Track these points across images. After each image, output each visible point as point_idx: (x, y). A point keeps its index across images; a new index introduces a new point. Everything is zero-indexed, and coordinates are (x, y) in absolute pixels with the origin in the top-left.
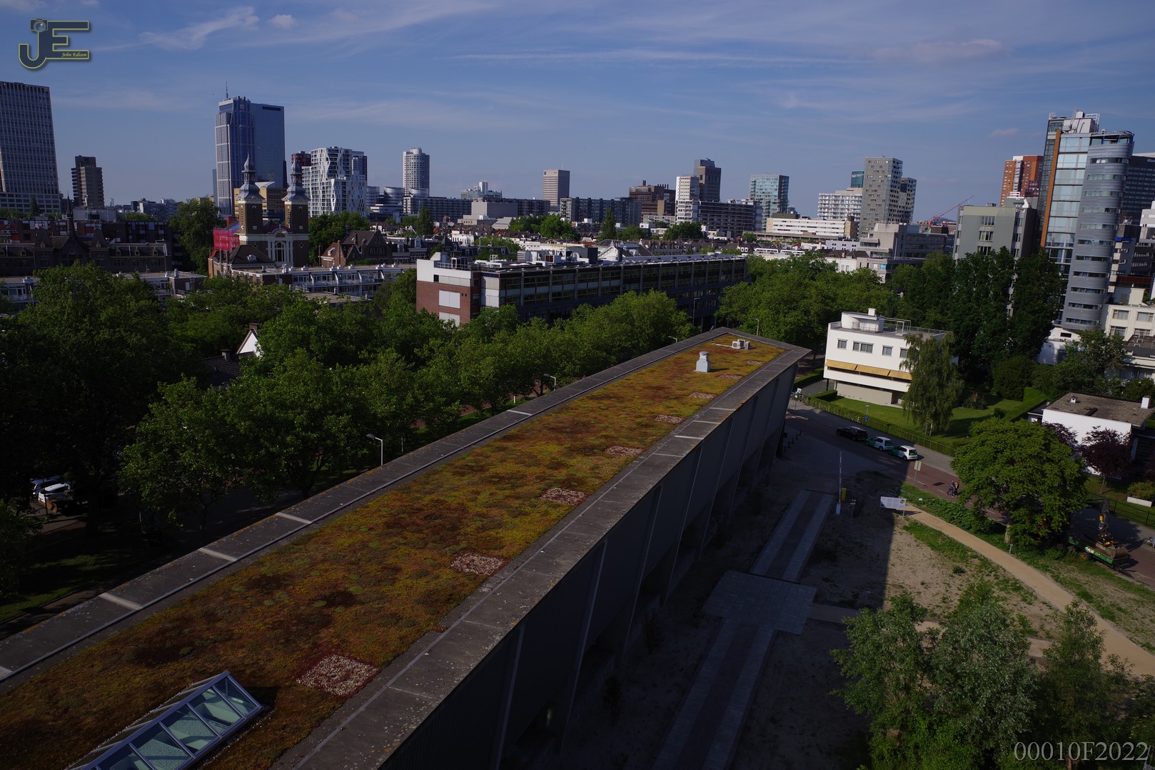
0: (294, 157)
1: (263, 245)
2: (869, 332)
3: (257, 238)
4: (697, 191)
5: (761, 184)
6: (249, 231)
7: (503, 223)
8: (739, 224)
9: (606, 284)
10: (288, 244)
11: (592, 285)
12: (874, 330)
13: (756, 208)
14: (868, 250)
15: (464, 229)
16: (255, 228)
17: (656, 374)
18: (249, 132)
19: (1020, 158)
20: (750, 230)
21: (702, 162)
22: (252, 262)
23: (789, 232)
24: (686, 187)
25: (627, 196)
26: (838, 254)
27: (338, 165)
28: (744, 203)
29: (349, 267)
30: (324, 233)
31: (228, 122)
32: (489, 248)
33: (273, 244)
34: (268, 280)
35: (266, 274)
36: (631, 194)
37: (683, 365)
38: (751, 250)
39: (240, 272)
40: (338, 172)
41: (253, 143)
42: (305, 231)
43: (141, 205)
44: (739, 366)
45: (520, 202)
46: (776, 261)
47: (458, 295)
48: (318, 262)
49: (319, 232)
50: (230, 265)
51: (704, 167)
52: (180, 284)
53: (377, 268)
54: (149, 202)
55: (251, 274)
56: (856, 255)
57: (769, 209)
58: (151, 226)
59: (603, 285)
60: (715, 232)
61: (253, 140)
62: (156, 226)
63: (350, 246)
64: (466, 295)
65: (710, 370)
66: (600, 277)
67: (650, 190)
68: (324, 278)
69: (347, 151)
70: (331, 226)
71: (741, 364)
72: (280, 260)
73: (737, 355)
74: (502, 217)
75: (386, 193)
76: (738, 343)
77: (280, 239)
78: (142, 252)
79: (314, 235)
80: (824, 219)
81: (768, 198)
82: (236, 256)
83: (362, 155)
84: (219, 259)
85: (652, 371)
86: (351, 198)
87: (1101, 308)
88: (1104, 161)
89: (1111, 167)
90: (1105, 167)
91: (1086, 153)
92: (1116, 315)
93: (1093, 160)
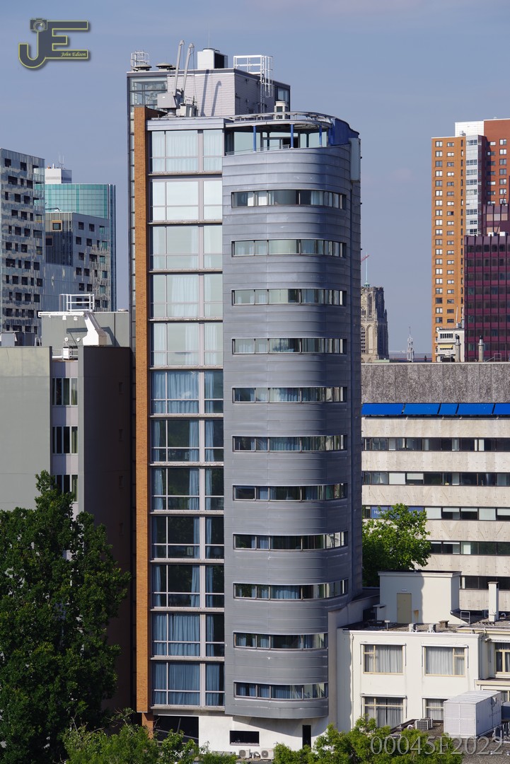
19: (473, 129)
87: (325, 643)
88: (263, 201)
89: (283, 219)
90: (269, 219)
91: (219, 175)
92: (373, 663)
93: (239, 199)
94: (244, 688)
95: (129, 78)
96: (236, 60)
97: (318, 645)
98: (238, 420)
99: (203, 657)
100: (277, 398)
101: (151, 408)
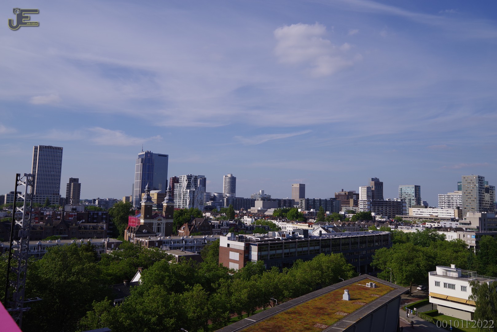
0: (172, 179)
1: (151, 224)
2: (452, 278)
3: (149, 221)
4: (371, 194)
5: (405, 190)
6: (145, 218)
7: (270, 212)
8: (394, 211)
9: (312, 248)
10: (163, 224)
11: (305, 249)
12: (455, 276)
13: (402, 203)
14: (464, 227)
15: (250, 215)
16: (148, 216)
17: (322, 301)
18: (151, 167)
20: (400, 214)
21: (373, 179)
22: (145, 233)
24: (365, 192)
25: (334, 197)
26: (446, 229)
27: (192, 183)
28: (395, 200)
29: (190, 237)
30: (181, 219)
31: (142, 162)
32: (259, 227)
33: (156, 224)
34: (151, 244)
35: (150, 240)
36: (336, 196)
37: (337, 296)
38: (396, 227)
39: (138, 239)
40: (191, 186)
41: (153, 172)
42: (172, 218)
43: (97, 201)
44: (366, 297)
45: (279, 201)
46: (410, 233)
47: (238, 254)
48: (176, 234)
49: (178, 218)
50: (135, 234)
51: (374, 182)
52: (109, 245)
53: (203, 238)
54: (101, 199)
55: (143, 240)
56: (457, 230)
57: (410, 203)
58: (100, 213)
59: (310, 249)
60: (380, 216)
61: (153, 171)
62: (102, 214)
63: (192, 225)
64: (242, 254)
65: (350, 299)
66: (309, 244)
67: (345, 194)
68: (178, 242)
69: (196, 177)
70: (184, 215)
71: (368, 296)
72: (159, 232)
73: (367, 291)
74: (270, 208)
75: (214, 196)
76: (369, 284)
77: (159, 222)
78: (94, 228)
79: (176, 219)
80: (442, 208)
81: (409, 197)
82: (138, 231)
83: (204, 177)
84: (129, 231)
85: (321, 299)
86: (196, 199)
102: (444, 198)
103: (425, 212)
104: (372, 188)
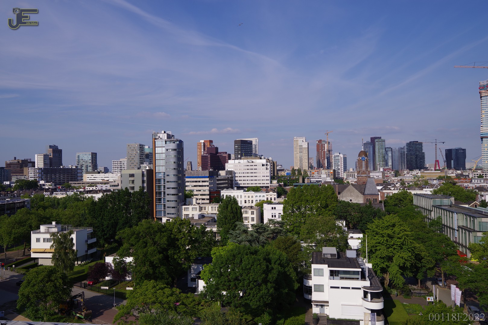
4: (48, 162)
5: (82, 157)
8: (68, 178)
13: (77, 170)
19: (203, 141)
20: (75, 181)
21: (50, 147)
23: (95, 180)
24: (41, 160)
25: (4, 166)
28: (70, 168)
36: (6, 165)
38: (52, 194)
51: (52, 149)
57: (87, 169)
60: (50, 184)
67: (18, 162)
80: (112, 173)
81: (86, 164)
87: (179, 208)
88: (170, 150)
89: (173, 153)
90: (171, 153)
91: (164, 147)
92: (185, 210)
93: (167, 150)
94: (168, 214)
95: (153, 134)
96: (167, 132)
97: (178, 208)
98: (167, 179)
99: (163, 210)
100: (172, 176)
101: (156, 177)
102: (117, 164)
103: (98, 177)
104: (50, 155)
